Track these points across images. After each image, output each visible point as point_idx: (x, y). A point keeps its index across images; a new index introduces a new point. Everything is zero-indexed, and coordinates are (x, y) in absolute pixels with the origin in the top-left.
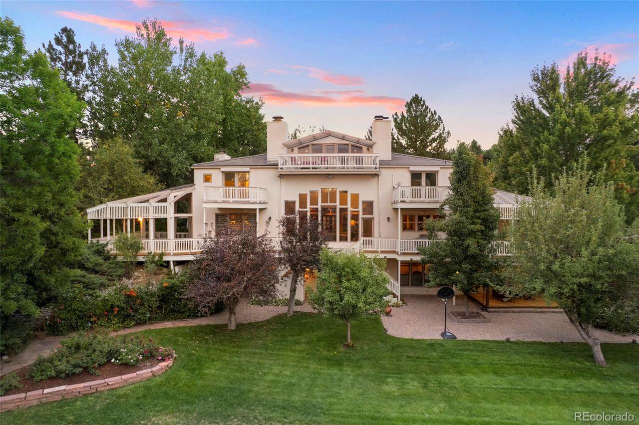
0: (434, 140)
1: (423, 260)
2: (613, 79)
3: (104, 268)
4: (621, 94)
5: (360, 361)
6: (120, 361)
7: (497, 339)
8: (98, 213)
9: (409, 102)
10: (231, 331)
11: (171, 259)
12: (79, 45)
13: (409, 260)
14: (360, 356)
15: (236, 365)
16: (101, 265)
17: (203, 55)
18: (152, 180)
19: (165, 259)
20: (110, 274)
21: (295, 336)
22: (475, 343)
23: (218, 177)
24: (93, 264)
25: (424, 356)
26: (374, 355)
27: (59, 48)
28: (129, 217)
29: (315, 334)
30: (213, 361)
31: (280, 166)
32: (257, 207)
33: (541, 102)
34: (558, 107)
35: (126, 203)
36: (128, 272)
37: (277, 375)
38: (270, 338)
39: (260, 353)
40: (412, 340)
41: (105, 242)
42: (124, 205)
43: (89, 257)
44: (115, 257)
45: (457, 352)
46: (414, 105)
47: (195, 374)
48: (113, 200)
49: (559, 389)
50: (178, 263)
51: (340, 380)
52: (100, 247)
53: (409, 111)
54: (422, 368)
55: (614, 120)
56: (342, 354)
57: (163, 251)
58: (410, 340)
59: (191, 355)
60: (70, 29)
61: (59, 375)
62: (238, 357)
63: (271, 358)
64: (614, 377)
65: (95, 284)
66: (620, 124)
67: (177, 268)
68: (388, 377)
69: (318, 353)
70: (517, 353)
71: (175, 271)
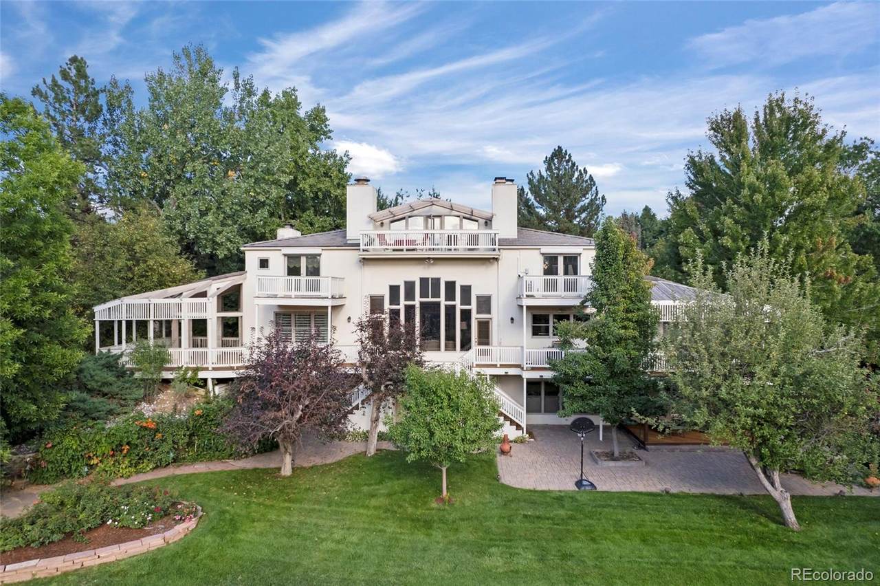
0: (583, 209)
1: (555, 378)
2: (819, 128)
3: (115, 389)
4: (829, 147)
5: (457, 522)
6: (120, 523)
7: (653, 490)
8: (109, 312)
9: (549, 156)
10: (285, 477)
11: (209, 375)
12: (93, 80)
13: (539, 377)
14: (459, 515)
15: (284, 528)
16: (111, 384)
17: (266, 94)
18: (188, 266)
19: (201, 375)
20: (123, 398)
21: (372, 485)
22: (621, 496)
23: (278, 262)
24: (99, 384)
25: (548, 515)
26: (477, 514)
27: (66, 85)
28: (152, 318)
29: (400, 482)
30: (254, 521)
31: (362, 247)
32: (329, 303)
33: (723, 158)
34: (744, 165)
35: (147, 298)
36: (149, 394)
37: (338, 542)
38: (337, 487)
39: (320, 511)
40: (535, 491)
41: (119, 352)
42: (146, 301)
43: (93, 373)
44: (132, 372)
45: (594, 509)
46: (556, 160)
47: (225, 541)
48: (131, 294)
49: (727, 563)
50: (220, 381)
51: (424, 550)
52: (111, 359)
53: (549, 169)
54: (543, 533)
55: (822, 184)
56: (434, 512)
57: (199, 365)
58: (530, 491)
59: (224, 512)
60: (82, 59)
61: (30, 545)
62: (288, 515)
63: (334, 517)
64: (807, 547)
65: (100, 411)
66: (829, 188)
67: (217, 388)
68: (490, 546)
69: (400, 510)
70: (677, 511)
71: (214, 392)
